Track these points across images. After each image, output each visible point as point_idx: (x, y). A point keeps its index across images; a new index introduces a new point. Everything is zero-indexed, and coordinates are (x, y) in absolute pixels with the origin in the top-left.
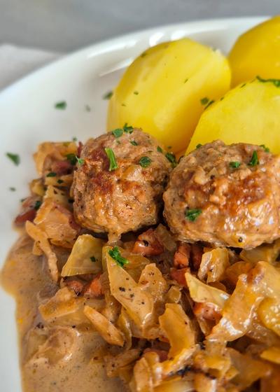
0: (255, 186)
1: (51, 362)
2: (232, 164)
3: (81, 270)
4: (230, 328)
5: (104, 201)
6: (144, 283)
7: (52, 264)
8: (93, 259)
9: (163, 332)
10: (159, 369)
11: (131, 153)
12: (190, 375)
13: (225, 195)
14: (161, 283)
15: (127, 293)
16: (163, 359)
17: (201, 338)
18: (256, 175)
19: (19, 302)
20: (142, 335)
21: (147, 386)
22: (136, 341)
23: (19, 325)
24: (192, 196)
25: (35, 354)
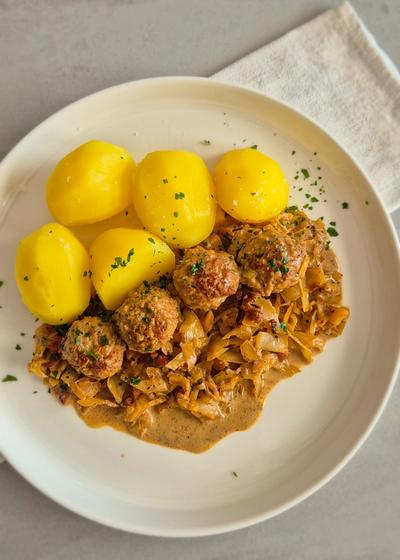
0: (160, 323)
1: (148, 427)
2: (144, 319)
3: (122, 393)
4: (192, 360)
5: (108, 370)
6: (152, 377)
7: (111, 405)
8: (120, 384)
9: (175, 385)
10: (186, 397)
11: (93, 343)
12: (194, 388)
13: (155, 336)
14: (158, 371)
15: (151, 387)
16: (183, 393)
17: (187, 374)
18: (157, 318)
19: (111, 425)
20: (169, 391)
21: (187, 404)
22: (169, 395)
23: (120, 430)
24: (143, 345)
25: (140, 432)
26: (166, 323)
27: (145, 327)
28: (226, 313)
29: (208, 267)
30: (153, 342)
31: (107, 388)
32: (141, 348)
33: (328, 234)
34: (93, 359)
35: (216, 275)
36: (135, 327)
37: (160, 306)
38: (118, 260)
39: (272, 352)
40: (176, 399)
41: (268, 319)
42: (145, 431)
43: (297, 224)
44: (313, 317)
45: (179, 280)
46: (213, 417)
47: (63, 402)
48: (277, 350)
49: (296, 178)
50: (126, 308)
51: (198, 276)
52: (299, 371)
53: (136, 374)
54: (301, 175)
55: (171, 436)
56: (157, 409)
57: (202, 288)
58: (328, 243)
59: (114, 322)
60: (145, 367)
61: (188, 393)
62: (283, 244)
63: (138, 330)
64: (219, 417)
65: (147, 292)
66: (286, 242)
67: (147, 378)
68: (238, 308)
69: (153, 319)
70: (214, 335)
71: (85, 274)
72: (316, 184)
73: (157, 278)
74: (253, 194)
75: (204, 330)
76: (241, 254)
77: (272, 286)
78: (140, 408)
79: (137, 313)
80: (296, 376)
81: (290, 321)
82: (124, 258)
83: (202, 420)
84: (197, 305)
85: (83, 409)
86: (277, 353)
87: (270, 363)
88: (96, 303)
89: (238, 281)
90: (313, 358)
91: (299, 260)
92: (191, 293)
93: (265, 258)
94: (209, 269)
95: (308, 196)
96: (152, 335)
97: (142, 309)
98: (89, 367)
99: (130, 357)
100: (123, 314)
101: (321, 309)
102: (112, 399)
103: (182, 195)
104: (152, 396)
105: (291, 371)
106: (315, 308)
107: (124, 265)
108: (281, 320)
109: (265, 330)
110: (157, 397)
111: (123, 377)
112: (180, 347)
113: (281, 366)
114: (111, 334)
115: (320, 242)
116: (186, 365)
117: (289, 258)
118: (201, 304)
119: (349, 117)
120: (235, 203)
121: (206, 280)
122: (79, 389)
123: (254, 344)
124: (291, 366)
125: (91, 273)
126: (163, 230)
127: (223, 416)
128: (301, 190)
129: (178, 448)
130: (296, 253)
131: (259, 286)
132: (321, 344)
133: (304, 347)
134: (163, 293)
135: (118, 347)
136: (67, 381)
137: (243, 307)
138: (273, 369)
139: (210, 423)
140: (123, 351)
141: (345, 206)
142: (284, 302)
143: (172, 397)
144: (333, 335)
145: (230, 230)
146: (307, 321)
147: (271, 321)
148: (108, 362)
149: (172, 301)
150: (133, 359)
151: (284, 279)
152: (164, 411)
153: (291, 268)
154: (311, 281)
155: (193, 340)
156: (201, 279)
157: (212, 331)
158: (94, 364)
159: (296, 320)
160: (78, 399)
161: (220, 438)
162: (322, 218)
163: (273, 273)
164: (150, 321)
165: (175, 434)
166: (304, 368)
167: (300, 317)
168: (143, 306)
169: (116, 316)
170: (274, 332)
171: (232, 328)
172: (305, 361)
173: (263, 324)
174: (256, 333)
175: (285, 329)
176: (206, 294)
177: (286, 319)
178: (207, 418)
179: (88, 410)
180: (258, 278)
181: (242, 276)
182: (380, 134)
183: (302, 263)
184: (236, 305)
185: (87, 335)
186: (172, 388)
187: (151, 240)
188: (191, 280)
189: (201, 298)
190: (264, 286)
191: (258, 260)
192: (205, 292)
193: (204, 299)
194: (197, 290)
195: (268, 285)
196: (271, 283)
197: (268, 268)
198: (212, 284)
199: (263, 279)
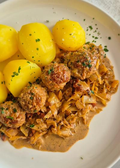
0: (38, 98)
1: (42, 145)
2: (30, 98)
3: (28, 132)
4: (56, 113)
5: (19, 123)
6: (39, 123)
7: (23, 138)
8: (26, 128)
9: (50, 125)
10: (55, 129)
11: (10, 112)
12: (58, 124)
13: (37, 105)
14: (41, 120)
15: (40, 128)
17: (54, 119)
18: (36, 96)
19: (26, 146)
20: (48, 128)
21: (57, 132)
22: (48, 129)
23: (30, 148)
24: (32, 109)
25: (38, 147)
26: (41, 98)
27: (31, 101)
28: (67, 90)
29: (56, 70)
30: (36, 107)
31: (21, 131)
32: (32, 111)
33: (104, 51)
34: (11, 119)
35: (60, 73)
36: (27, 102)
37: (37, 91)
38: (14, 73)
39: (89, 104)
40: (51, 131)
41: (85, 90)
42: (40, 146)
43: (91, 48)
44: (105, 86)
45: (44, 78)
46: (69, 136)
47: (3, 140)
48: (92, 102)
49: (87, 30)
50: (22, 94)
51: (52, 75)
52: (102, 110)
53: (32, 123)
54: (89, 29)
55: (52, 147)
56: (44, 136)
57: (54, 80)
58: (105, 55)
59: (18, 102)
60: (36, 119)
61: (56, 127)
62: (87, 54)
63: (29, 103)
64: (71, 135)
65: (31, 86)
66: (88, 54)
67: (37, 124)
68: (72, 87)
69: (35, 97)
70: (64, 100)
71: (2, 83)
72: (96, 31)
73: (35, 80)
74: (71, 35)
75: (59, 99)
76: (69, 63)
77: (85, 74)
78: (36, 138)
79: (27, 95)
80: (101, 112)
81: (95, 89)
82: (17, 72)
83: (64, 138)
84: (53, 88)
85: (12, 142)
86: (92, 104)
87: (89, 109)
88: (11, 96)
89: (70, 74)
90: (107, 103)
91: (96, 61)
92: (50, 83)
93: (80, 62)
94: (56, 71)
95: (93, 37)
96: (35, 104)
97: (29, 94)
98: (10, 123)
99: (28, 116)
100: (21, 97)
101: (107, 82)
102: (24, 135)
103: (39, 40)
104: (41, 131)
105: (98, 111)
106: (104, 82)
107: (17, 75)
108: (91, 90)
109: (85, 95)
110: (43, 131)
111: (27, 125)
112: (49, 108)
113: (94, 109)
114: (18, 107)
115: (101, 55)
116: (53, 116)
117: (91, 60)
118: (55, 87)
119: (104, 3)
120: (63, 40)
121: (55, 76)
122: (9, 133)
123: (81, 101)
125: (4, 82)
126: (33, 57)
127: (73, 135)
128: (90, 35)
129: (56, 151)
130: (94, 58)
131: (80, 75)
132: (109, 97)
133: (103, 99)
134: (38, 85)
135: (22, 113)
136: (3, 131)
137: (74, 86)
138: (91, 111)
139: (68, 138)
140: (25, 114)
141: (110, 38)
142: (91, 81)
143: (50, 130)
144: (114, 93)
145: (63, 55)
146: (102, 88)
147: (87, 90)
148: (18, 119)
149: (42, 88)
150: (30, 117)
151: (90, 70)
152: (47, 137)
153: (93, 65)
154: (101, 71)
155: (55, 104)
156: (53, 76)
157: (62, 99)
158: (12, 122)
159: (97, 89)
160: (9, 138)
161: (73, 144)
162: (101, 45)
163: (85, 68)
164: (33, 98)
165: (53, 146)
167: (99, 87)
168: (29, 92)
169: (19, 99)
170: (89, 95)
171: (70, 96)
172: (104, 105)
173: (84, 92)
174: (81, 97)
175: (93, 93)
176: (57, 82)
177: (93, 89)
178: (66, 137)
179: (15, 142)
180: (79, 72)
181: (71, 72)
182: (118, 8)
183: (97, 62)
184: (71, 86)
185: (7, 109)
186: (49, 127)
187: (28, 62)
188: (49, 77)
189: (55, 84)
190: (82, 75)
191: (77, 63)
192: (56, 81)
193: (56, 84)
194: (52, 81)
195: (84, 74)
196: (84, 73)
197: (83, 66)
198: (59, 77)
199: (81, 72)
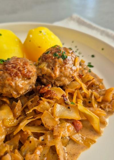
28: (30, 100)
33: (89, 67)
51: (5, 64)
57: (7, 70)
58: (90, 70)
93: (51, 53)
94: (14, 61)
106: (92, 93)
115: (85, 69)
120: (31, 36)
121: (10, 66)
123: (52, 114)
124: (86, 138)
131: (49, 70)
141: (93, 56)
146: (90, 102)
147: (63, 96)
151: (66, 64)
156: (6, 66)
163: (57, 60)
166: (97, 139)
170: (66, 104)
172: (97, 133)
173: (57, 100)
176: (10, 74)
180: (48, 67)
189: (7, 77)
190: (53, 69)
191: (46, 55)
192: (9, 72)
193: (9, 77)
194: (4, 71)
195: (55, 68)
196: (57, 67)
197: (53, 58)
198: (15, 68)
199: (51, 65)
